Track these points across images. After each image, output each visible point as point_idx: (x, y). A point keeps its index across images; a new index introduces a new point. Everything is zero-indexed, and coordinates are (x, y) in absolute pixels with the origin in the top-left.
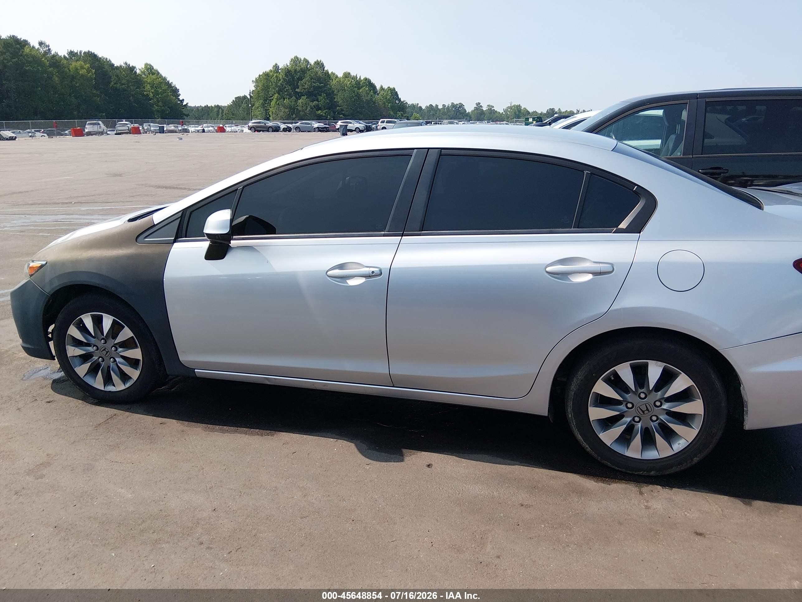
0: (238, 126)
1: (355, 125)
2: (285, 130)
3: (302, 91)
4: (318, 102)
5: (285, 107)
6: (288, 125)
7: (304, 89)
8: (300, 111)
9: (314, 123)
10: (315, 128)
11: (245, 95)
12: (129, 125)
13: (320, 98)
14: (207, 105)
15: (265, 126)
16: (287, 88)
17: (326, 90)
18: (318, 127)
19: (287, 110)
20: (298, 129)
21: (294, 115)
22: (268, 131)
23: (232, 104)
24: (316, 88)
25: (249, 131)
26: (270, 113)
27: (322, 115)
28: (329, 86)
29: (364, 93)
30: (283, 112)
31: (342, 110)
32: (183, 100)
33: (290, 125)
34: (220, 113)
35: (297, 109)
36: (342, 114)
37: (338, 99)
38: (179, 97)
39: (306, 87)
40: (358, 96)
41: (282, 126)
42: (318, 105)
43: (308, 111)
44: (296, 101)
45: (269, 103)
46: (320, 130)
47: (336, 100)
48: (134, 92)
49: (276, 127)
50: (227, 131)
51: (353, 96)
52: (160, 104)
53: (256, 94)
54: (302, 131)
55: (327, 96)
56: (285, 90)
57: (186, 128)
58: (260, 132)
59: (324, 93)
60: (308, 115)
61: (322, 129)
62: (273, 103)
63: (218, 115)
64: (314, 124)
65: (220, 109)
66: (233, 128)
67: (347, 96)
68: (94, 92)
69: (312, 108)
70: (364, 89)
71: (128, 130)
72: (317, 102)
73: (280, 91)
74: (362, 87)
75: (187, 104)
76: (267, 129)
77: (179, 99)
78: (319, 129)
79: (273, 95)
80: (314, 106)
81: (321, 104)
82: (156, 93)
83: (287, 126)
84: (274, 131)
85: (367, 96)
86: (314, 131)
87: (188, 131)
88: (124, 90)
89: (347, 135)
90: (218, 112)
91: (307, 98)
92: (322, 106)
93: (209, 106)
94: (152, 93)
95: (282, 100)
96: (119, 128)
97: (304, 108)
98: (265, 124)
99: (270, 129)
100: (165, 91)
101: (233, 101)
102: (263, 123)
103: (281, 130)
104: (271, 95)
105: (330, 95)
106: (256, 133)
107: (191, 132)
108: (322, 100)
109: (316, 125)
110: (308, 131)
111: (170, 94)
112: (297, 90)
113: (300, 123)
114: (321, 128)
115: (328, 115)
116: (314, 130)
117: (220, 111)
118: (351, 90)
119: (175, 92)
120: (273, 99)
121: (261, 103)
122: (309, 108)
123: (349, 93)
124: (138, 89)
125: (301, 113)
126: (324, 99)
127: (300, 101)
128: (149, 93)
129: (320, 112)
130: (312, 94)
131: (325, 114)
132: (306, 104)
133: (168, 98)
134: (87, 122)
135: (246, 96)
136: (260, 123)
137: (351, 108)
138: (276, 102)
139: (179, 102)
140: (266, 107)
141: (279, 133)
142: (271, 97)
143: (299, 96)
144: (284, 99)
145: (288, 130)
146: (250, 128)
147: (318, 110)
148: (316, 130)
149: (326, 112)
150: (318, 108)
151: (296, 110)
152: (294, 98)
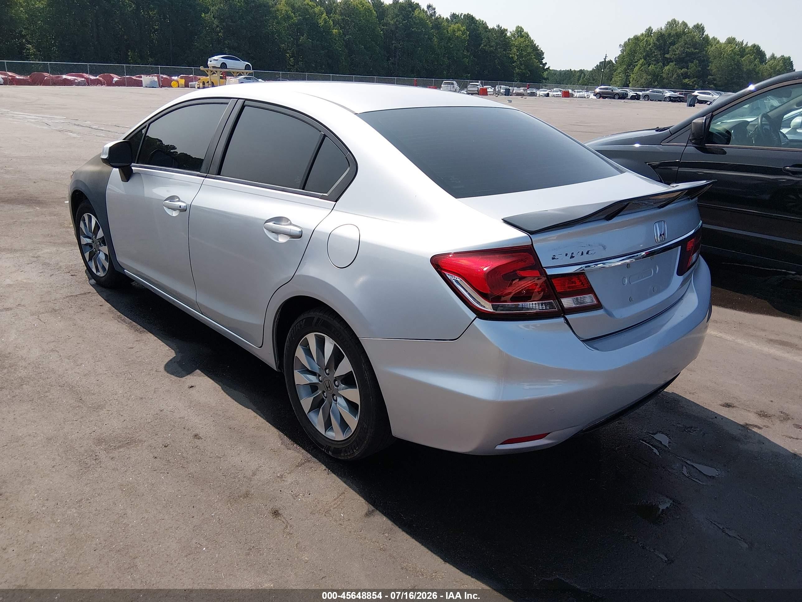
0: (588, 91)
1: (714, 96)
2: (633, 98)
3: (672, 57)
4: (688, 69)
5: (647, 73)
6: (638, 93)
7: (675, 54)
8: (664, 79)
9: (666, 91)
10: (666, 97)
11: (610, 60)
12: (478, 87)
13: (690, 65)
14: (571, 70)
15: (612, 92)
16: (656, 53)
17: (700, 56)
18: (669, 97)
19: (650, 77)
20: (647, 97)
21: (656, 82)
22: (614, 98)
23: (595, 68)
24: (688, 54)
25: (595, 97)
26: (631, 80)
27: (689, 83)
28: (705, 52)
29: (746, 61)
30: (645, 79)
31: (715, 80)
32: (546, 63)
33: (640, 93)
34: (582, 78)
35: (661, 77)
36: (713, 84)
37: (713, 67)
38: (542, 61)
39: (677, 53)
40: (739, 65)
41: (631, 93)
42: (686, 73)
43: (673, 78)
44: (662, 68)
45: (632, 69)
46: (672, 99)
47: (709, 68)
48: (500, 54)
49: (623, 94)
50: (575, 96)
51: (731, 64)
52: (522, 67)
53: (621, 59)
54: (651, 100)
55: (699, 63)
56: (653, 55)
57: (534, 91)
58: (605, 99)
59: (697, 60)
60: (672, 83)
61: (674, 99)
62: (636, 68)
63: (578, 80)
64: (666, 93)
65: (583, 74)
66: (581, 93)
67: (724, 64)
68: (465, 53)
69: (678, 76)
70: (748, 57)
71: (477, 91)
72: (686, 69)
73: (648, 56)
74: (747, 54)
75: (549, 67)
76: (613, 96)
77: (542, 62)
78: (670, 99)
79: (639, 60)
80: (682, 74)
81: (690, 71)
82: (520, 56)
83: (636, 94)
84: (620, 98)
85: (750, 65)
86: (665, 101)
87: (536, 95)
88: (492, 52)
89: (694, 106)
90: (580, 76)
91: (675, 65)
92: (691, 75)
93: (572, 70)
94: (517, 55)
95: (647, 66)
96: (470, 88)
97: (669, 76)
98: (612, 91)
99: (617, 97)
100: (529, 54)
101: (597, 65)
102: (610, 89)
103: (629, 97)
104: (637, 60)
105: (704, 62)
106: (601, 99)
107: (538, 96)
108: (693, 67)
109: (668, 93)
110: (659, 100)
111: (533, 57)
112: (667, 56)
113: (650, 91)
114: (673, 97)
115: (695, 84)
116: (665, 99)
117: (583, 75)
118: (731, 57)
119: (539, 55)
120: (637, 65)
121: (623, 68)
122: (675, 76)
123: (727, 61)
124: (504, 52)
125: (664, 81)
126: (695, 67)
127: (667, 68)
128: (514, 56)
129: (687, 80)
130: (682, 61)
131: (693, 83)
132: (673, 71)
133: (531, 61)
134: (444, 82)
135: (612, 61)
136: (607, 89)
137: (725, 78)
138: (640, 68)
139: (541, 66)
140: (628, 73)
141: (626, 100)
142: (636, 62)
143: (667, 62)
144: (649, 65)
145: (636, 98)
146: (596, 95)
147: (685, 78)
148: (667, 99)
149: (695, 81)
150: (686, 76)
151: (659, 77)
152: (661, 64)
